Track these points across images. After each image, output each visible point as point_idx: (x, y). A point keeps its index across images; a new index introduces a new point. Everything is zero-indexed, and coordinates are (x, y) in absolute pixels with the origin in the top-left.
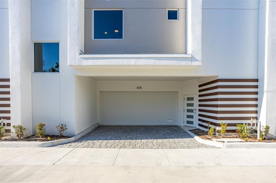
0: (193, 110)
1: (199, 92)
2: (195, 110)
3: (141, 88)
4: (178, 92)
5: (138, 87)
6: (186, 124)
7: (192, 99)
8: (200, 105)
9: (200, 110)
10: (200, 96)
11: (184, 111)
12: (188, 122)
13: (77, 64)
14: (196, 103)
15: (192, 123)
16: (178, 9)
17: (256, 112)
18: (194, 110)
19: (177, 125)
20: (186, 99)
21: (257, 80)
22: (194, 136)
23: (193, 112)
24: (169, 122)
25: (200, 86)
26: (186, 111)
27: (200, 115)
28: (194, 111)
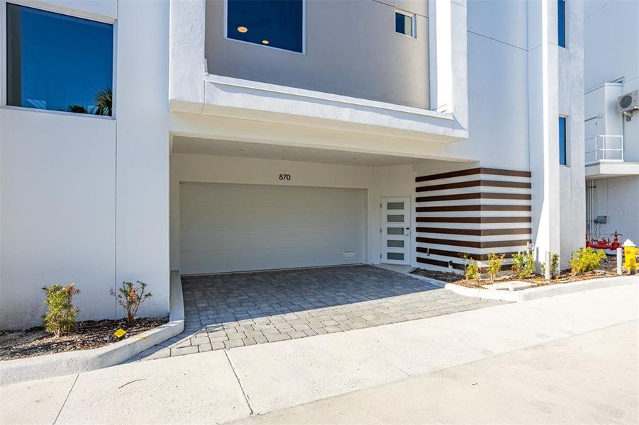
0: (403, 229)
1: (417, 191)
2: (408, 229)
3: (288, 177)
4: (366, 189)
5: (281, 176)
6: (385, 260)
7: (400, 206)
8: (418, 220)
9: (419, 230)
10: (418, 200)
11: (381, 232)
12: (391, 256)
13: (201, 101)
14: (410, 214)
15: (400, 256)
16: (415, 15)
17: (529, 231)
18: (405, 229)
19: (364, 263)
20: (385, 206)
21: (528, 174)
22: (444, 285)
23: (403, 234)
24: (349, 258)
25: (418, 179)
26: (385, 231)
27: (419, 240)
28: (406, 232)
